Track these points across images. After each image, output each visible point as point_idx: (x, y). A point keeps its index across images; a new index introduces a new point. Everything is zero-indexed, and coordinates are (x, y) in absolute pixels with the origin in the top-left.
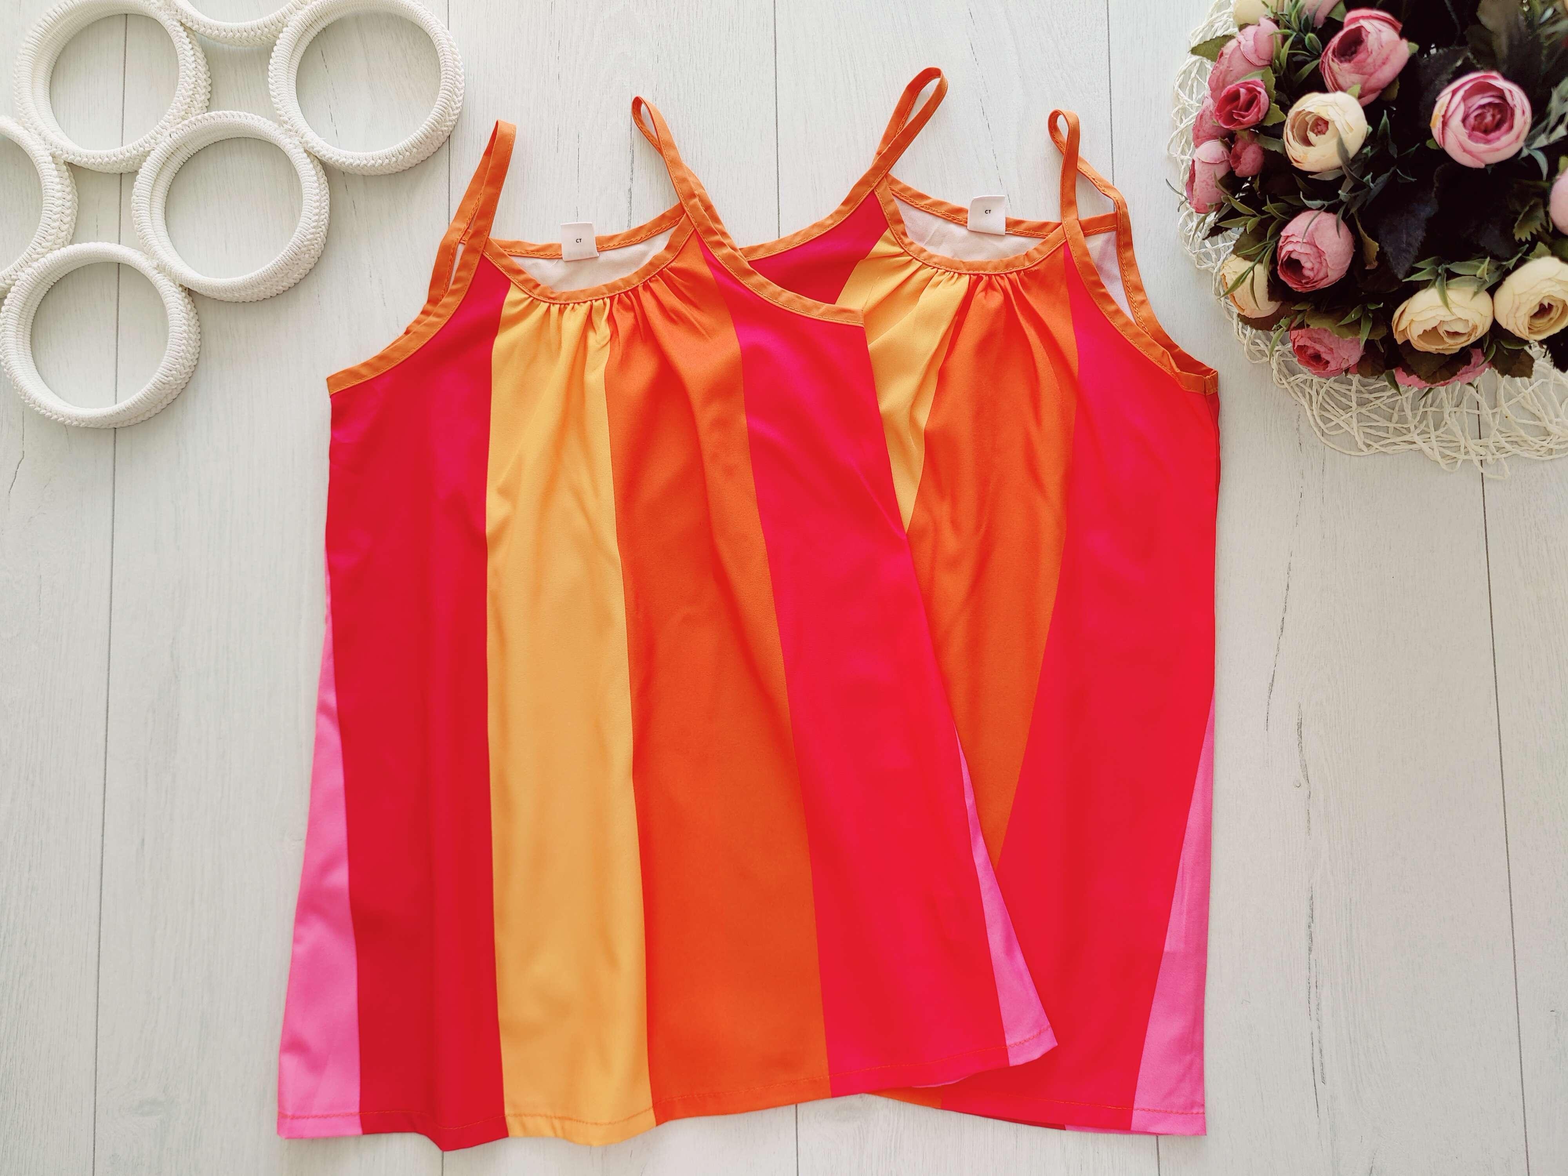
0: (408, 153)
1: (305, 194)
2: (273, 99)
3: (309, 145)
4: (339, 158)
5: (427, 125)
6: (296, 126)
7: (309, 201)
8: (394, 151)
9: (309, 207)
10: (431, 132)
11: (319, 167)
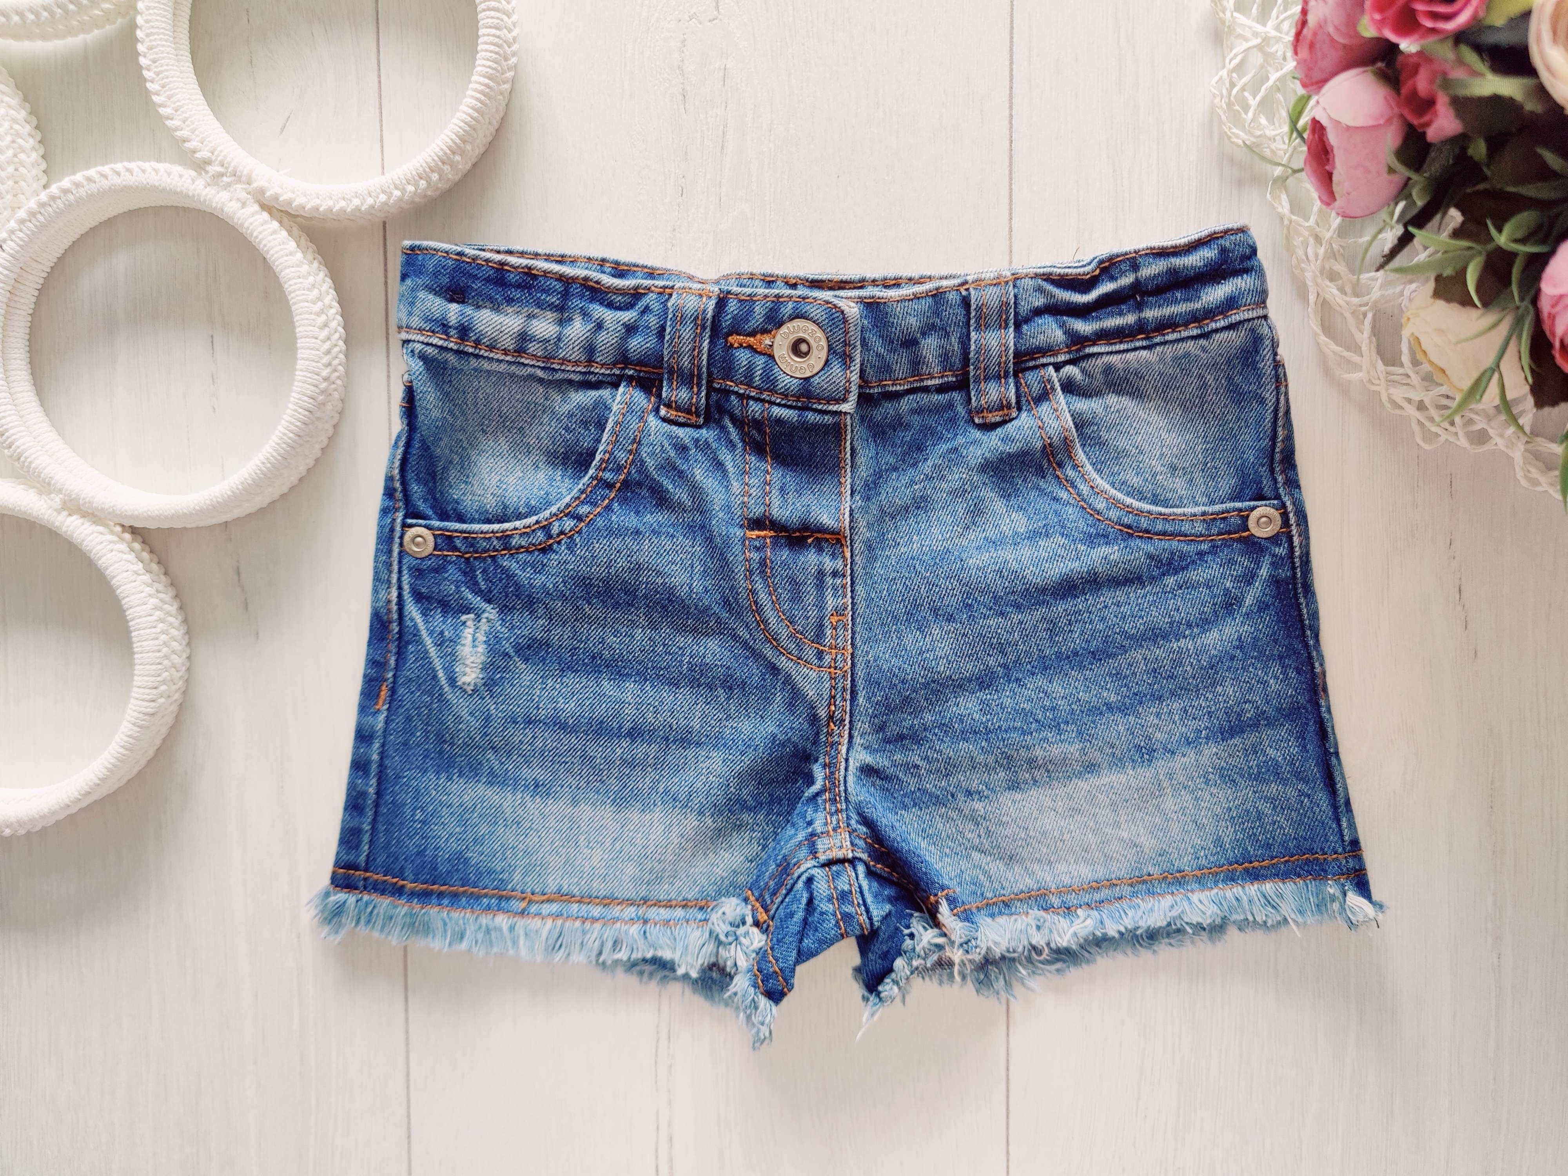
0: (458, 158)
1: (291, 292)
2: (169, 123)
3: (268, 194)
4: (331, 203)
5: (476, 90)
6: (229, 164)
7: (302, 304)
8: (429, 160)
9: (307, 316)
10: (488, 102)
11: (296, 231)
